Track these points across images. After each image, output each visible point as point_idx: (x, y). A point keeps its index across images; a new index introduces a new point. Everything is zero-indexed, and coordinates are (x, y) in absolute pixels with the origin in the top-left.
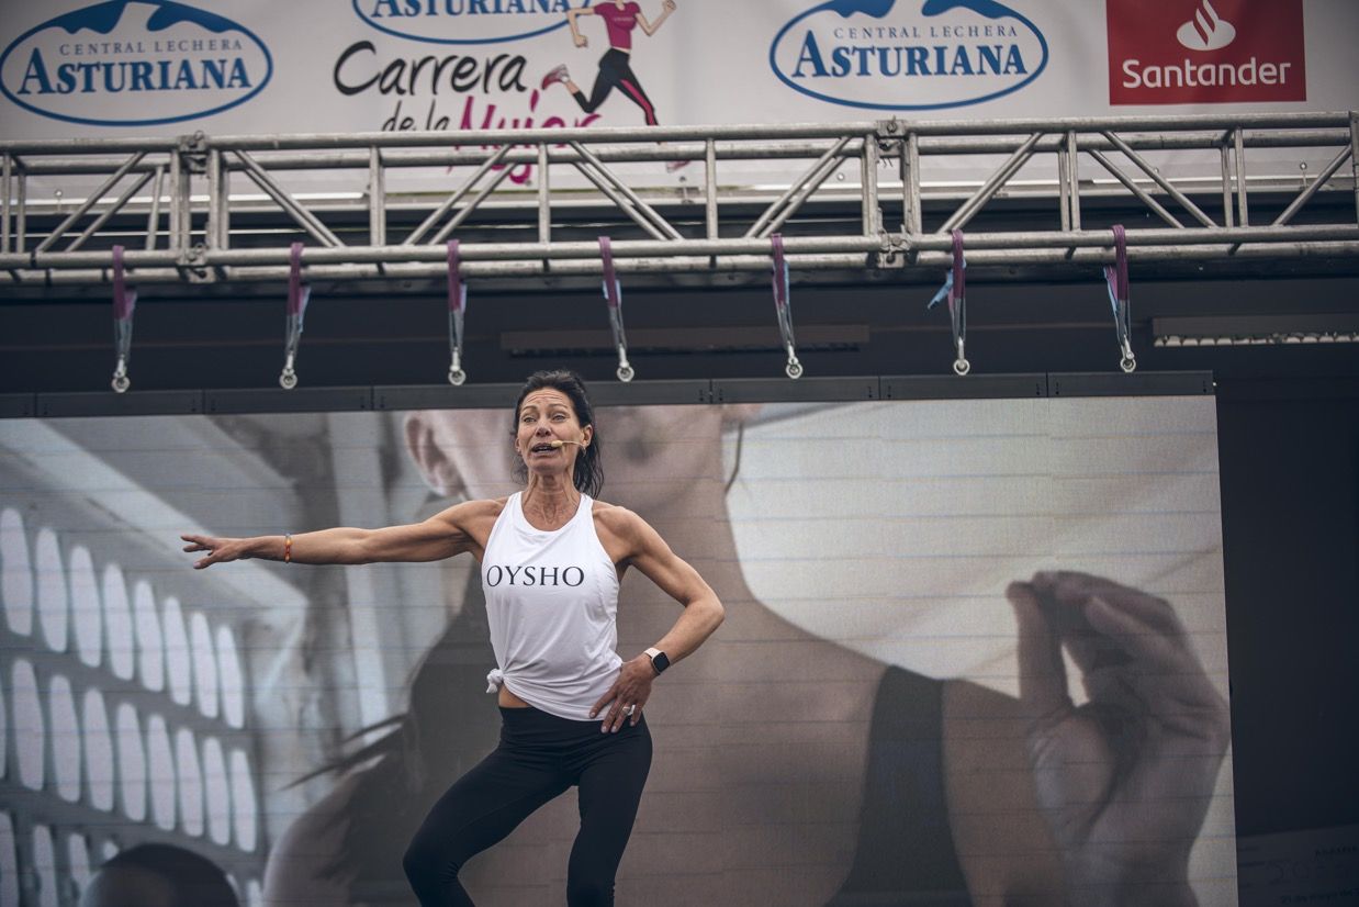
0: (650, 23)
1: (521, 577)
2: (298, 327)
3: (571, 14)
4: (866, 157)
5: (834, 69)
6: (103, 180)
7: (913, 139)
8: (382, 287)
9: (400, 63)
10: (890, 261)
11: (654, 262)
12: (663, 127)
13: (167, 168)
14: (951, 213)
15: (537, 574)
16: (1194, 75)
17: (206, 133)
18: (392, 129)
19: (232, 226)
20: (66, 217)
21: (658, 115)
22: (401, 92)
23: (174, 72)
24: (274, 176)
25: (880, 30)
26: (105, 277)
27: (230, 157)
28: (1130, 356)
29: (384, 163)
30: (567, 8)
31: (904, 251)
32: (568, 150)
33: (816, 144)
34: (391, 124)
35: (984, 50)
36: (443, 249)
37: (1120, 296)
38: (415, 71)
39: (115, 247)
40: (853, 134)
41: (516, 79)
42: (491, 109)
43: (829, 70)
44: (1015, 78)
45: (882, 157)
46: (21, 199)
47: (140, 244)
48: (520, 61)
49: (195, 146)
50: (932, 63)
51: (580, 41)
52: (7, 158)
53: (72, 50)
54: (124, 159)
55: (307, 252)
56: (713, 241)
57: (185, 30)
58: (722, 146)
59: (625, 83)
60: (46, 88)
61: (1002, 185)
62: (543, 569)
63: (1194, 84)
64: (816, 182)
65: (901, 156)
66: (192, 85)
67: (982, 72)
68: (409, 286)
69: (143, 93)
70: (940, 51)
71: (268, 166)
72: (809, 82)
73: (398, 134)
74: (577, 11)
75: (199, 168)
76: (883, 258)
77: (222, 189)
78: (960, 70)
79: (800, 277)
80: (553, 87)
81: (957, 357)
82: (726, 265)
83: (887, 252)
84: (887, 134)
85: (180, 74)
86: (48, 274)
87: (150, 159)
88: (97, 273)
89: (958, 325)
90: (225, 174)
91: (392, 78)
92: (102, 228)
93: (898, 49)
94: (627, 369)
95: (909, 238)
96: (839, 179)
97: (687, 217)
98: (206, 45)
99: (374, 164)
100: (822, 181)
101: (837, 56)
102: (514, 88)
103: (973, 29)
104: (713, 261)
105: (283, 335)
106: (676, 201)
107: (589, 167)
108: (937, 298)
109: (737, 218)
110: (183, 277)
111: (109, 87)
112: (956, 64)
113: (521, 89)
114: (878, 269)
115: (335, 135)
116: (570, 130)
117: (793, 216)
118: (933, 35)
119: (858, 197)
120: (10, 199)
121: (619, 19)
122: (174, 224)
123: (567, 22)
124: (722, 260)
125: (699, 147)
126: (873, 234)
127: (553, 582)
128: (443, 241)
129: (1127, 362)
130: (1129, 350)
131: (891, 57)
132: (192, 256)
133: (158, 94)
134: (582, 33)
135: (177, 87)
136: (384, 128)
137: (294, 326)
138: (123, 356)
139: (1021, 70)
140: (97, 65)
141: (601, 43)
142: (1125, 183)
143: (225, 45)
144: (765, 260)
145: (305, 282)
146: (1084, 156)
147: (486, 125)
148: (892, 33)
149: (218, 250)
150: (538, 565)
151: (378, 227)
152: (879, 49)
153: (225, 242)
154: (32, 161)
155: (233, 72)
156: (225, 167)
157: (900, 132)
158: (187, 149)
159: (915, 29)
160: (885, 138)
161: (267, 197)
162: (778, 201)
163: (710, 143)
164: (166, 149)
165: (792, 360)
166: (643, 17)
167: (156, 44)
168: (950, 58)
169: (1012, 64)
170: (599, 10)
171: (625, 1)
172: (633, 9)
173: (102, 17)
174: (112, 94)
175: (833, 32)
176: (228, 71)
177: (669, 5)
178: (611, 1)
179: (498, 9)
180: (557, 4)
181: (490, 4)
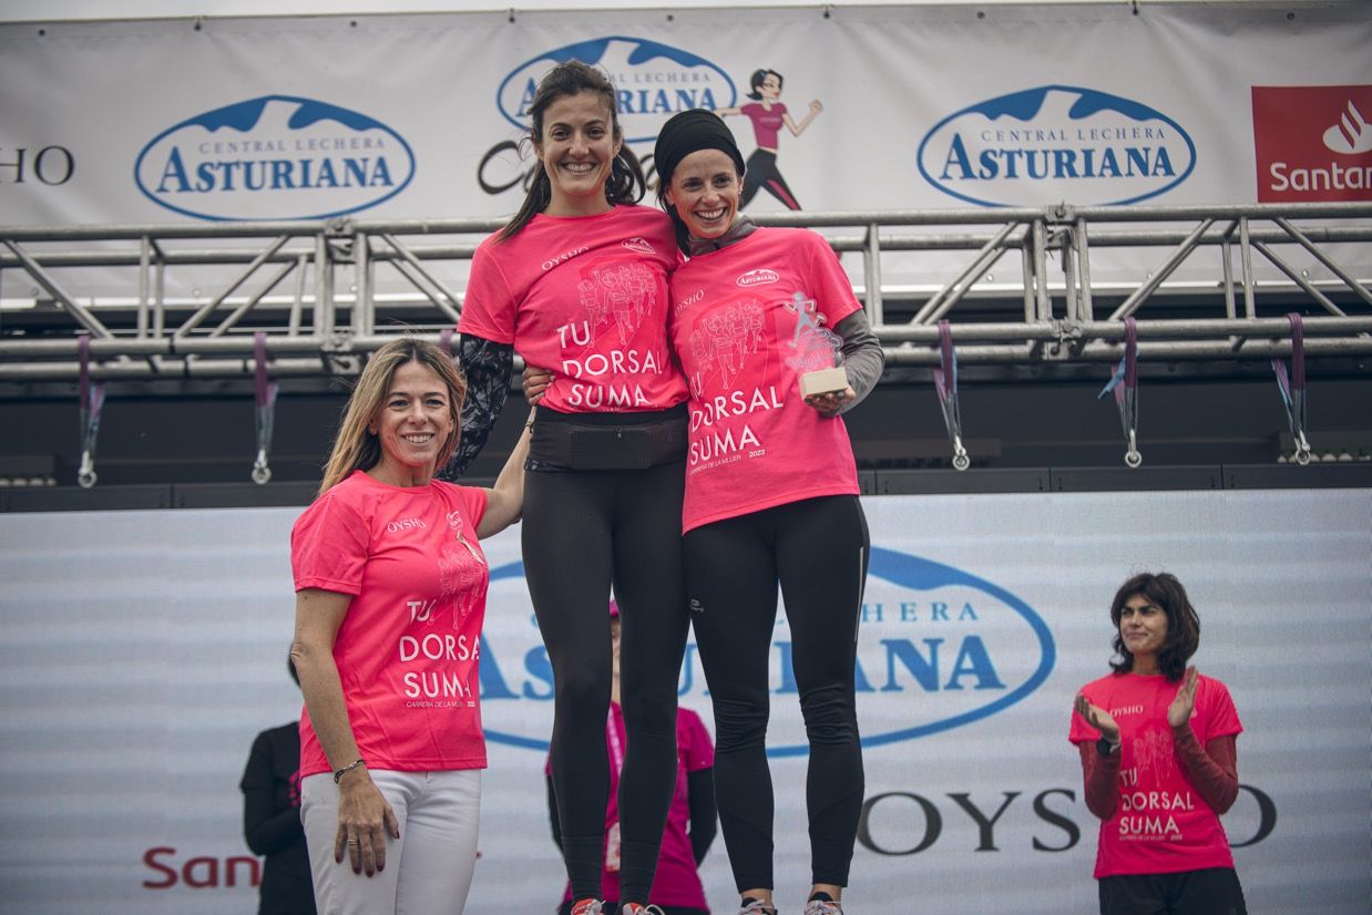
0: (797, 123)
3: (717, 115)
4: (1032, 249)
5: (981, 172)
6: (240, 270)
7: (1081, 224)
14: (1118, 305)
16: (1341, 179)
23: (315, 170)
25: (1027, 133)
26: (245, 368)
27: (378, 244)
28: (1306, 448)
30: (713, 108)
31: (1075, 338)
33: (980, 232)
35: (1133, 153)
37: (1292, 388)
39: (258, 334)
40: (1020, 219)
43: (976, 173)
44: (1163, 180)
45: (1049, 249)
46: (159, 298)
49: (341, 230)
50: (1079, 166)
52: (146, 241)
53: (212, 149)
54: (262, 246)
56: (879, 328)
57: (326, 128)
58: (886, 234)
59: (773, 183)
60: (185, 187)
63: (1342, 187)
65: (1067, 244)
66: (333, 183)
67: (1130, 174)
70: (1088, 154)
72: (957, 183)
74: (724, 113)
76: (1049, 347)
77: (368, 285)
78: (1108, 172)
81: (1128, 449)
83: (1057, 340)
84: (1055, 219)
85: (321, 172)
86: (186, 364)
87: (292, 246)
88: (236, 364)
89: (1129, 417)
90: (370, 264)
92: (239, 323)
93: (1045, 152)
95: (1080, 325)
96: (989, 281)
98: (348, 144)
101: (985, 160)
103: (1121, 131)
108: (1108, 388)
110: (327, 366)
111: (249, 184)
112: (1104, 167)
114: (1042, 361)
117: (953, 308)
118: (1080, 138)
119: (1018, 295)
120: (147, 297)
121: (764, 120)
125: (856, 235)
126: (1042, 321)
129: (1303, 454)
130: (1304, 441)
131: (1039, 159)
132: (338, 342)
135: (318, 186)
138: (263, 446)
139: (1169, 172)
140: (237, 164)
142: (1291, 277)
143: (368, 143)
144: (925, 351)
146: (1252, 247)
148: (1040, 136)
149: (364, 336)
152: (1027, 152)
153: (370, 330)
154: (171, 248)
155: (375, 170)
156: (372, 256)
157: (1069, 218)
158: (333, 232)
159: (1062, 133)
160: (1053, 224)
163: (873, 229)
164: (312, 233)
165: (961, 451)
166: (790, 118)
167: (298, 142)
168: (1098, 160)
169: (1160, 166)
170: (746, 110)
171: (773, 102)
172: (780, 109)
173: (243, 116)
174: (253, 192)
175: (980, 134)
176: (371, 169)
177: (817, 106)
178: (759, 102)
179: (644, 109)
180: (703, 104)
181: (635, 104)
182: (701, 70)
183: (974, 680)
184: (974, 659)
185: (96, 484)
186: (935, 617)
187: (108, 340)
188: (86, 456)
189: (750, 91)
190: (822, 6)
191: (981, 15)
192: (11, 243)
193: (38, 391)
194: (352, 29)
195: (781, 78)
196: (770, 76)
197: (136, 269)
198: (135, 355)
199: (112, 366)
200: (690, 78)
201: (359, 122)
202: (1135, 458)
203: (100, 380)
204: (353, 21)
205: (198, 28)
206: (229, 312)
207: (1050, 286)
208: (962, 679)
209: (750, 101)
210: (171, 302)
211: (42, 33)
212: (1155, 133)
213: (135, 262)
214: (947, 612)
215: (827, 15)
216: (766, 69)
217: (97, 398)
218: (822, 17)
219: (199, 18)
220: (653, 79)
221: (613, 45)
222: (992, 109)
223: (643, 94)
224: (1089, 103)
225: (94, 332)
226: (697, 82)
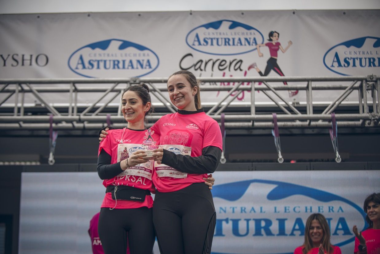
0: (284, 48)
3: (258, 46)
4: (362, 90)
7: (378, 82)
9: (201, 61)
11: (289, 124)
22: (201, 70)
23: (127, 63)
25: (359, 52)
31: (376, 119)
33: (343, 84)
36: (219, 117)
38: (206, 64)
39: (108, 115)
40: (358, 80)
41: (239, 67)
42: (231, 76)
43: (343, 65)
48: (241, 61)
49: (135, 81)
50: (376, 63)
51: (261, 55)
52: (72, 84)
53: (93, 55)
54: (109, 87)
56: (310, 115)
57: (131, 50)
58: (314, 84)
59: (276, 68)
60: (84, 67)
64: (344, 98)
65: (373, 88)
66: (133, 68)
72: (336, 68)
74: (260, 45)
76: (367, 122)
80: (252, 70)
82: (314, 125)
83: (370, 120)
84: (370, 80)
85: (129, 64)
86: (84, 125)
87: (119, 86)
88: (101, 125)
91: (199, 65)
93: (365, 59)
94: (281, 159)
95: (378, 114)
96: (346, 100)
98: (138, 55)
101: (345, 60)
102: (239, 70)
104: (310, 123)
109: (318, 109)
111: (105, 67)
113: (241, 70)
114: (364, 127)
118: (377, 53)
121: (273, 48)
123: (256, 49)
124: (313, 123)
125: (304, 84)
126: (365, 114)
131: (363, 61)
134: (261, 52)
135: (128, 68)
140: (101, 61)
141: (267, 55)
143: (144, 55)
144: (326, 123)
148: (363, 53)
152: (360, 58)
154: (80, 87)
155: (147, 63)
157: (374, 79)
159: (371, 52)
160: (369, 81)
162: (332, 104)
163: (310, 83)
165: (338, 156)
166: (282, 47)
167: (121, 54)
170: (267, 45)
171: (276, 42)
172: (278, 44)
173: (104, 45)
174: (106, 70)
175: (344, 52)
176: (145, 63)
177: (291, 43)
178: (271, 42)
179: (234, 44)
180: (253, 43)
181: (231, 42)
182: (252, 31)
183: (342, 232)
184: (342, 225)
185: (54, 164)
186: (329, 211)
187: (59, 116)
188: (51, 154)
189: (268, 38)
190: (292, 10)
191: (344, 13)
192: (28, 84)
193: (36, 133)
194: (139, 17)
195: (278, 34)
196: (275, 33)
198: (67, 121)
199: (60, 125)
200: (249, 34)
201: (141, 48)
203: (56, 130)
204: (140, 15)
205: (89, 15)
206: (98, 108)
207: (368, 102)
208: (338, 232)
209: (268, 42)
210: (79, 105)
211: (38, 17)
213: (68, 91)
214: (334, 209)
215: (294, 13)
216: (274, 31)
217: (55, 136)
218: (292, 14)
219: (89, 13)
220: (237, 34)
221: (224, 23)
222: (348, 44)
223: (234, 39)
225: (54, 114)
226: (251, 35)
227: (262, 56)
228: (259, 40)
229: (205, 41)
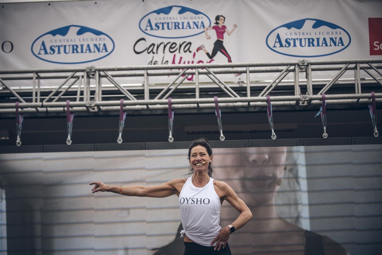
0: (229, 31)
1: (190, 201)
2: (123, 125)
3: (205, 29)
4: (295, 72)
5: (286, 45)
6: (64, 80)
7: (310, 66)
8: (148, 112)
9: (153, 44)
10: (303, 103)
11: (231, 104)
12: (234, 63)
13: (83, 77)
14: (321, 89)
15: (195, 201)
17: (95, 66)
18: (151, 64)
19: (103, 94)
20: (51, 92)
21: (232, 59)
22: (154, 53)
23: (85, 48)
24: (116, 79)
25: (300, 33)
26: (64, 110)
27: (102, 73)
28: (377, 132)
29: (148, 75)
30: (204, 27)
31: (307, 100)
32: (205, 70)
33: (280, 68)
34: (150, 63)
35: (331, 39)
36: (167, 101)
37: (374, 113)
38: (158, 47)
39: (67, 101)
40: (291, 65)
41: (189, 49)
42: (181, 58)
43: (284, 45)
44: (341, 47)
45: (300, 72)
46: (39, 86)
47: (75, 100)
49: (91, 70)
50: (315, 43)
51: (208, 37)
52: (35, 74)
53: (54, 41)
54: (70, 74)
55: (126, 102)
56: (249, 98)
57: (88, 35)
58: (251, 69)
59: (222, 50)
60: (46, 53)
61: (337, 80)
62: (197, 199)
64: (280, 80)
65: (306, 71)
66: (90, 51)
67: (331, 45)
68: (156, 112)
69: (76, 54)
70: (318, 39)
71: (113, 76)
72: (278, 49)
73: (153, 66)
74: (207, 28)
75: (92, 77)
76: (301, 102)
77: (99, 83)
78: (324, 45)
79: (275, 108)
80: (200, 51)
81: (324, 133)
82: (253, 105)
83: (302, 100)
84: (302, 65)
85: (87, 48)
86: (47, 109)
87: (78, 74)
88: (62, 109)
89: (324, 123)
90: (101, 78)
91: (151, 49)
92: (63, 95)
93: (305, 39)
94: (223, 137)
95: (309, 96)
96: (287, 78)
97: (241, 91)
98: (94, 39)
99: (146, 75)
100: (282, 79)
101: (286, 41)
102: (188, 52)
103: (328, 32)
104: (249, 104)
105: (118, 127)
106: (238, 86)
107: (211, 76)
108: (317, 115)
109: (256, 91)
110: (88, 110)
111: (65, 52)
112: (323, 43)
113: (190, 52)
114: (299, 106)
115: (134, 66)
116: (205, 64)
117: (273, 90)
118: (316, 34)
119: (293, 84)
120: (35, 86)
121: (219, 30)
122: (85, 93)
123: (204, 31)
124: (251, 104)
125: (244, 69)
126: (298, 95)
127: (200, 203)
128: (167, 98)
129: (376, 134)
130: (376, 130)
131: (303, 41)
132: (90, 103)
133: (80, 55)
134: (209, 35)
135: (86, 52)
136: (149, 64)
137: (121, 124)
138: (70, 134)
139: (343, 45)
140: (62, 46)
141: (214, 38)
142: (375, 79)
143: (100, 39)
144: (265, 103)
145: (125, 111)
146: (362, 71)
147: (180, 63)
149: (98, 101)
150: (196, 197)
151: (147, 94)
152: (299, 39)
153: (101, 99)
154: (42, 75)
155: (103, 47)
156: (100, 76)
157: (306, 64)
158: (89, 71)
159: (310, 33)
161: (113, 85)
162: (269, 85)
163: (248, 68)
164: (83, 71)
165: (273, 134)
166: (228, 30)
167: (80, 39)
168: (321, 41)
169: (340, 43)
170: (214, 28)
171: (222, 25)
172: (224, 27)
173: (63, 31)
174: (66, 55)
175: (285, 33)
176: (101, 47)
177: (235, 26)
178: (218, 25)
179: (183, 28)
180: (201, 26)
181: (181, 26)
182: (200, 15)
185: (21, 145)
187: (24, 103)
188: (18, 137)
189: (215, 22)
194: (95, 4)
195: (224, 18)
196: (221, 17)
197: (32, 80)
198: (32, 107)
199: (25, 109)
200: (197, 18)
201: (97, 33)
202: (325, 135)
203: (22, 113)
204: (96, 2)
205: (49, 4)
209: (215, 25)
210: (43, 87)
211: (3, 7)
212: (338, 33)
213: (31, 78)
216: (220, 15)
217: (21, 120)
219: (49, 2)
220: (186, 18)
221: (174, 8)
222: (288, 26)
223: (183, 23)
224: (318, 24)
226: (199, 19)
227: (210, 38)
228: (207, 24)
229: (156, 25)
